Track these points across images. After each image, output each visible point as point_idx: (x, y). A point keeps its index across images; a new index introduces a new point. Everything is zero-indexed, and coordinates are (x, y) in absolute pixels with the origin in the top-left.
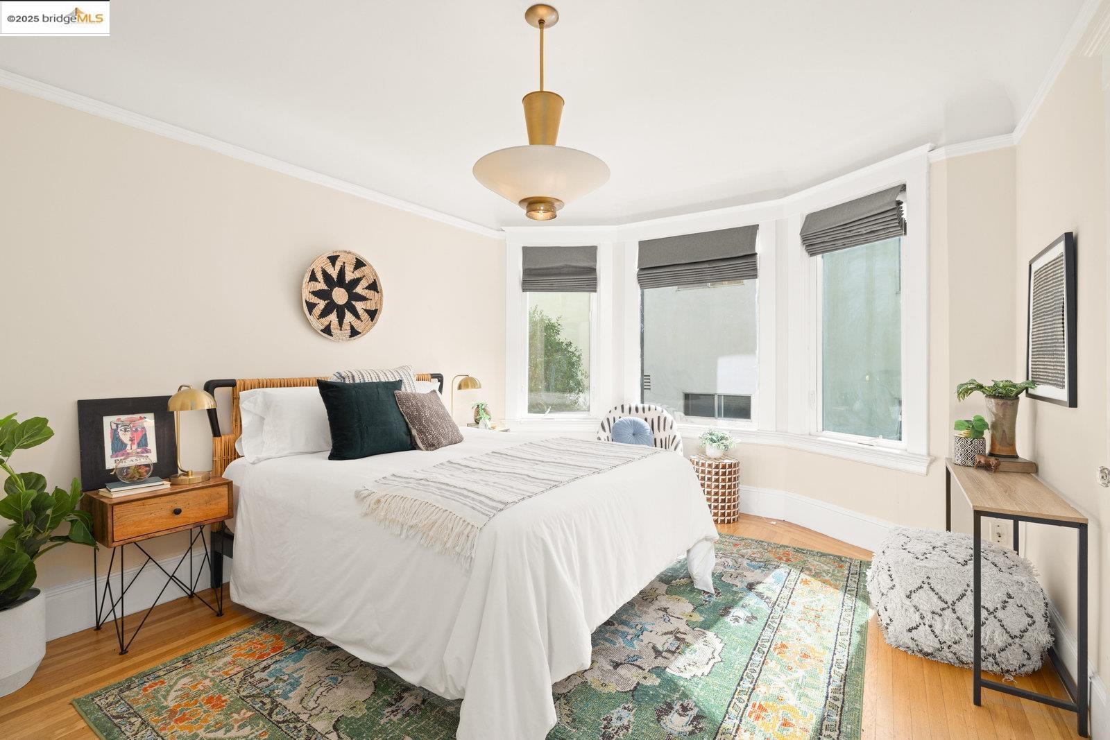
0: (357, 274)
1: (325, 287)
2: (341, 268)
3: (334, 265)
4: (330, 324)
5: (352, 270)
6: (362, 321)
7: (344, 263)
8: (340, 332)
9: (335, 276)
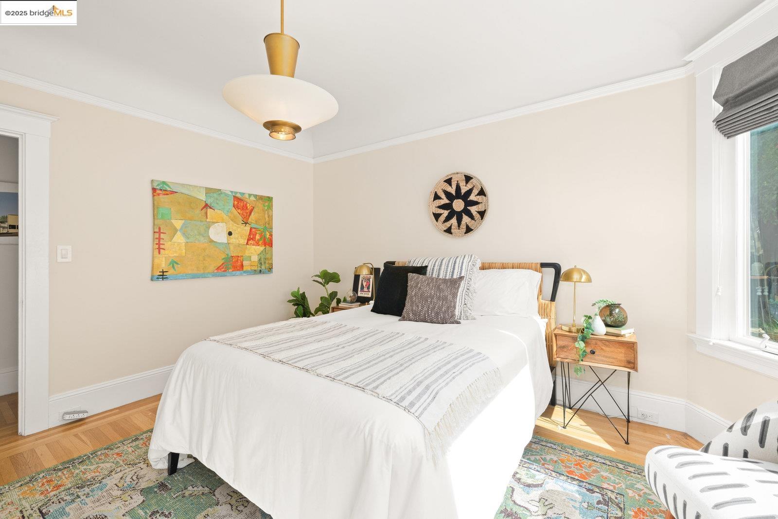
0: (469, 186)
1: (448, 202)
2: (457, 186)
3: (450, 185)
4: (451, 226)
5: (465, 184)
6: (475, 221)
7: (458, 181)
8: (458, 231)
9: (454, 193)
